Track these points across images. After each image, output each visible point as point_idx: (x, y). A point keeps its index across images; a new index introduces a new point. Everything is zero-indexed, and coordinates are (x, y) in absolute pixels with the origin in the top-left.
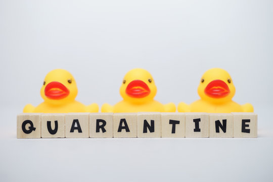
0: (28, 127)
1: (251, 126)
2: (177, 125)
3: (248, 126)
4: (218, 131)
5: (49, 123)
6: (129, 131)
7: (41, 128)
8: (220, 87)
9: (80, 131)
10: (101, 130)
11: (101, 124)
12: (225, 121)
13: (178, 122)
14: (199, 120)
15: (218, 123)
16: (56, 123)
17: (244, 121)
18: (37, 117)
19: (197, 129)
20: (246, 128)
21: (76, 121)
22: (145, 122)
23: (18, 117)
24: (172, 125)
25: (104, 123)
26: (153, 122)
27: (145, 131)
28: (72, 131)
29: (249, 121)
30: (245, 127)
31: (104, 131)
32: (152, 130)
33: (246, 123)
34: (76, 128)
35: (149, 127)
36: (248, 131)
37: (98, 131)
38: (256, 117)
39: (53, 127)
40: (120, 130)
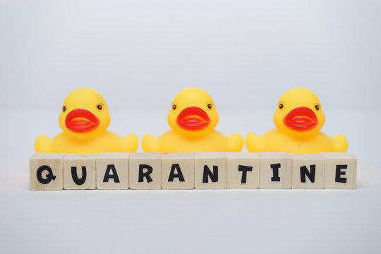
0: (45, 175)
1: (348, 174)
2: (248, 173)
3: (344, 173)
4: (303, 180)
5: (74, 170)
6: (184, 181)
7: (64, 176)
8: (305, 117)
9: (117, 180)
10: (145, 178)
11: (145, 171)
12: (313, 167)
13: (250, 169)
14: (278, 165)
15: (303, 169)
16: (84, 169)
17: (339, 167)
18: (57, 162)
19: (276, 178)
20: (342, 176)
21: (111, 167)
22: (206, 168)
23: (31, 162)
24: (241, 172)
25: (150, 170)
26: (216, 168)
27: (205, 180)
28: (106, 180)
29: (345, 167)
30: (340, 175)
31: (149, 180)
32: (215, 179)
33: (342, 170)
34: (111, 177)
35: (211, 175)
36: (344, 181)
37: (141, 180)
38: (355, 162)
39: (80, 175)
40: (171, 179)
